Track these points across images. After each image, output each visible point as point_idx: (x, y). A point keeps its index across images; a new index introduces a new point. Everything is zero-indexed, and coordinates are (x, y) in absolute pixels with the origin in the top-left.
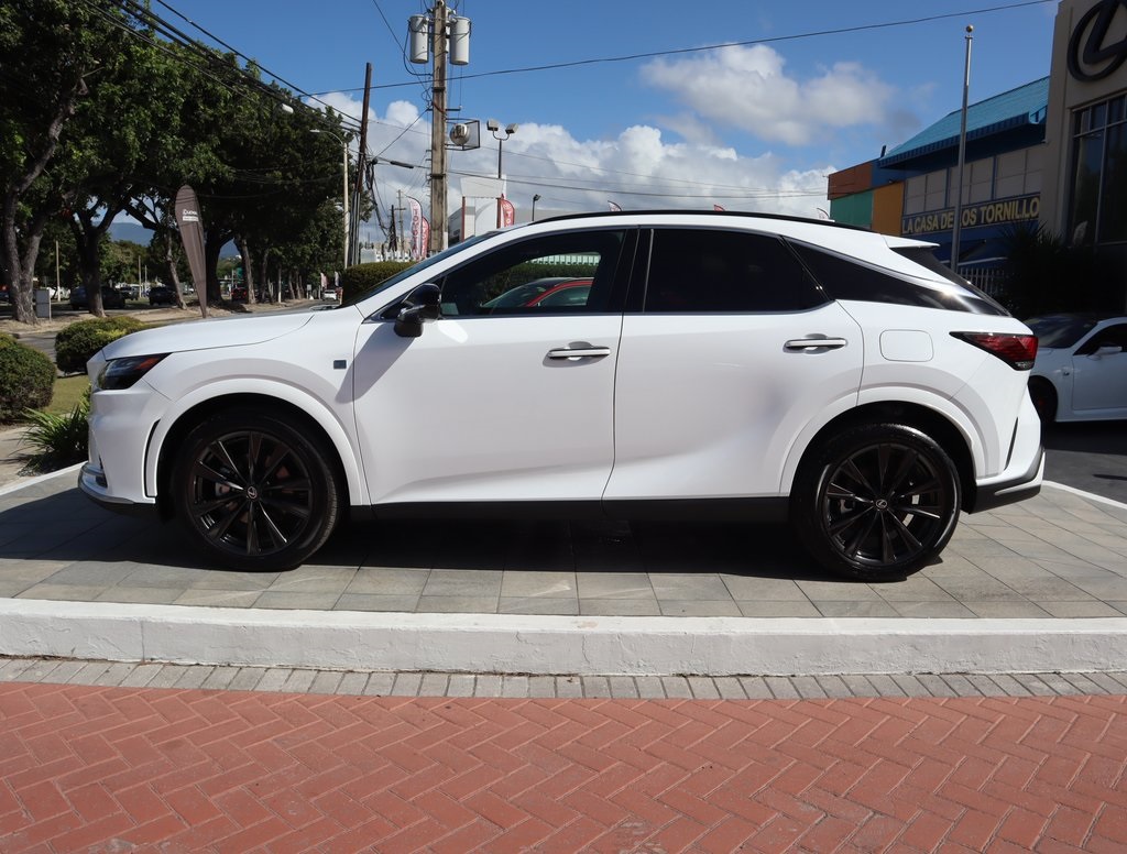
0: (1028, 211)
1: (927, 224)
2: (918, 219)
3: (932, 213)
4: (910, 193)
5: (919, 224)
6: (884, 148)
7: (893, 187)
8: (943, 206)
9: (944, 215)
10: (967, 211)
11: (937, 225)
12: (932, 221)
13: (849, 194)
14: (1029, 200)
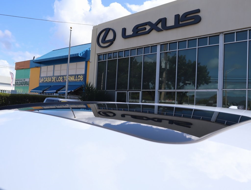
0: (77, 79)
1: (47, 80)
2: (45, 78)
3: (49, 77)
4: (42, 71)
5: (45, 80)
6: (34, 57)
7: (37, 68)
8: (52, 75)
9: (53, 78)
10: (60, 77)
11: (50, 80)
12: (49, 79)
13: (22, 69)
14: (78, 76)
